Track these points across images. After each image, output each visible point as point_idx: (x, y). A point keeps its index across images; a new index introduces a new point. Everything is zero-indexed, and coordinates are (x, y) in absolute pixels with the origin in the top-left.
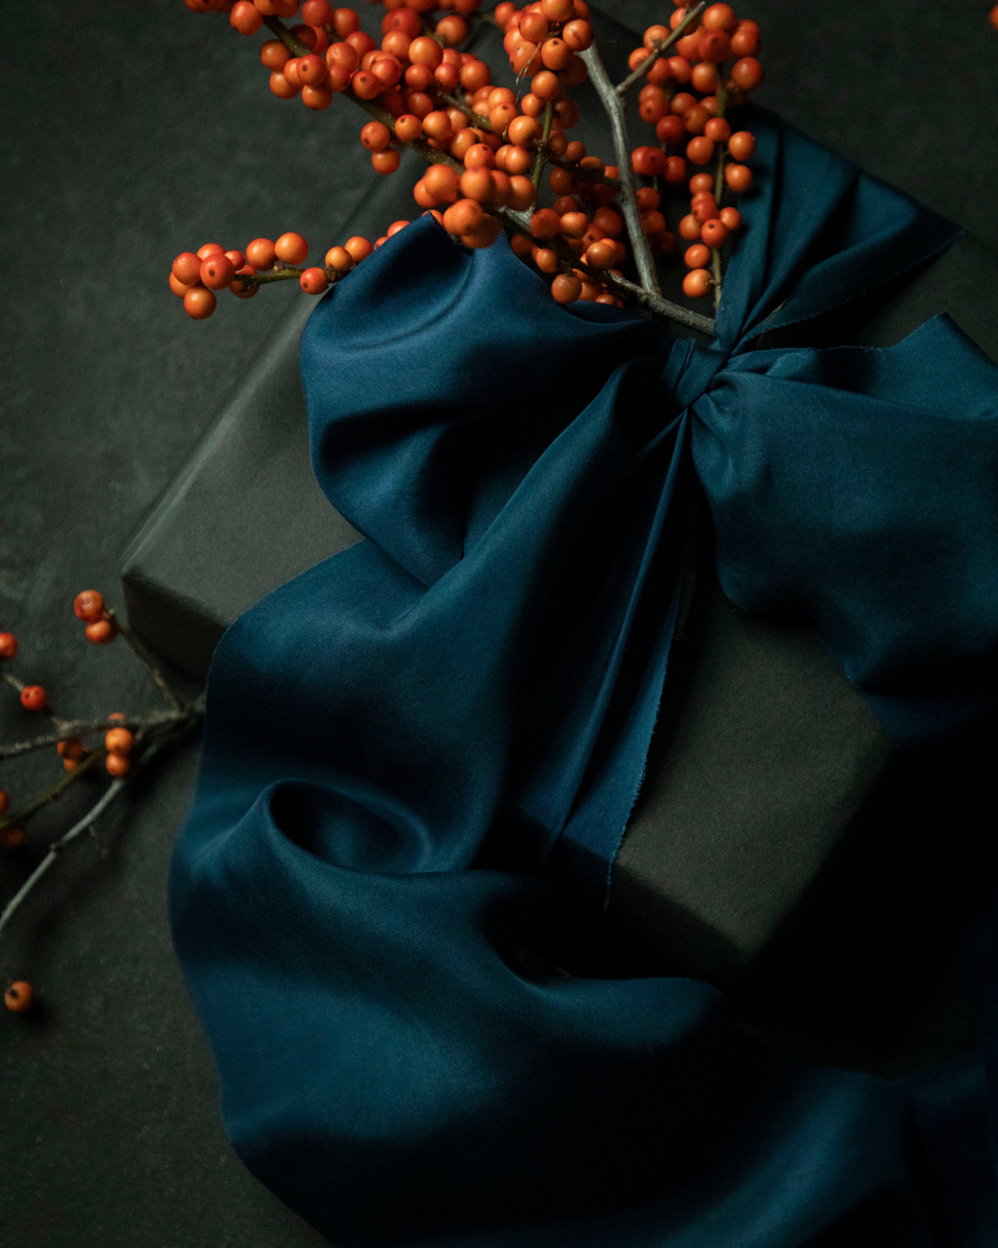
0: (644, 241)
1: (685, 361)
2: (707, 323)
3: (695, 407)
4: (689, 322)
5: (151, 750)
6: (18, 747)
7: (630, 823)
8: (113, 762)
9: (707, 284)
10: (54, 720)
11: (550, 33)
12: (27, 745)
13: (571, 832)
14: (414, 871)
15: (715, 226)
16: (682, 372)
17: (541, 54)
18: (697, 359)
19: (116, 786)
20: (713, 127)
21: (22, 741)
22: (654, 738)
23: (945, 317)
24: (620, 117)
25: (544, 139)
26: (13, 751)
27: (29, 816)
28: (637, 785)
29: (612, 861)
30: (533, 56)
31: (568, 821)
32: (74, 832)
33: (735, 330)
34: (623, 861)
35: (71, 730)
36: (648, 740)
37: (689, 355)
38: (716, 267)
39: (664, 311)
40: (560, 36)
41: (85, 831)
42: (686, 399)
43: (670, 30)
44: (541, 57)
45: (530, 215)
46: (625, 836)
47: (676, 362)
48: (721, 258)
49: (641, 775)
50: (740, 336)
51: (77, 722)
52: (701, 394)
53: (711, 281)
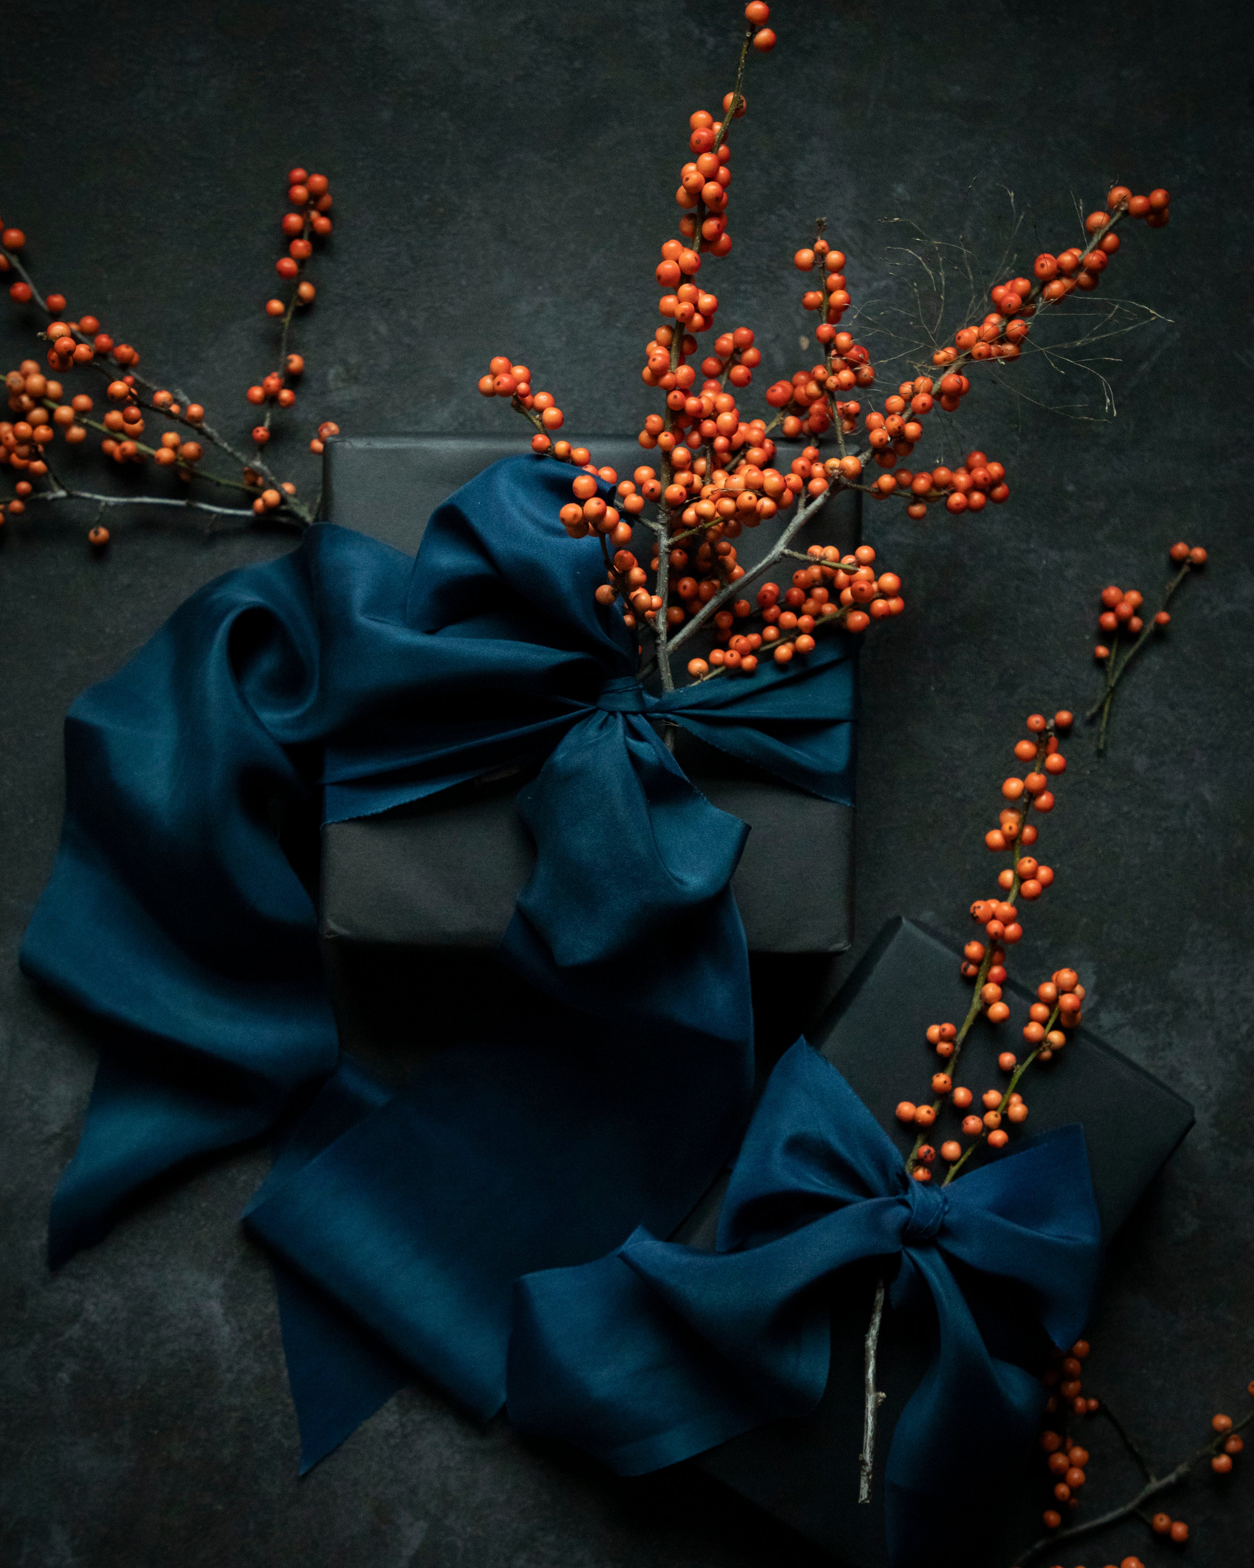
0: (700, 622)
1: (620, 689)
2: (669, 686)
3: (599, 711)
4: (662, 677)
5: (284, 520)
6: (225, 445)
7: (352, 820)
8: (259, 503)
9: (698, 673)
10: (259, 455)
11: (757, 492)
12: (230, 449)
13: (328, 789)
14: (258, 713)
15: (732, 658)
16: (612, 691)
17: (741, 493)
18: (628, 696)
19: (249, 513)
20: (805, 620)
21: (229, 445)
22: (405, 804)
23: (747, 829)
24: (768, 562)
25: (707, 525)
26: (221, 444)
27: (201, 477)
28: (374, 811)
29: (326, 823)
30: (736, 490)
31: (333, 784)
32: (206, 507)
33: (672, 706)
34: (329, 829)
35: (258, 468)
36: (402, 802)
37: (625, 689)
38: (715, 672)
39: (659, 658)
40: (759, 498)
41: (211, 513)
42: (602, 703)
43: (839, 561)
44: (739, 495)
45: (666, 544)
46: (344, 822)
47: (619, 683)
48: (722, 672)
49: (380, 810)
50: (670, 712)
51: (265, 468)
52: (607, 711)
53: (701, 675)
